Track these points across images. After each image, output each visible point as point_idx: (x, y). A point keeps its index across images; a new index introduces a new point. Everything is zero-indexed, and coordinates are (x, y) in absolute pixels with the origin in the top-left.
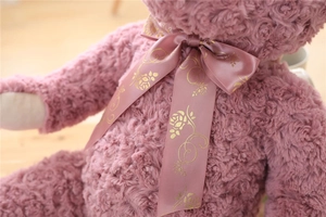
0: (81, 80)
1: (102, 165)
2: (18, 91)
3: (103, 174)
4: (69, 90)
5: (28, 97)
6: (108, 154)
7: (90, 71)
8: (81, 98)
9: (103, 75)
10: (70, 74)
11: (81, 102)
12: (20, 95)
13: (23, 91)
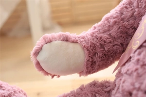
0: (109, 30)
1: (133, 84)
2: (63, 40)
3: (134, 92)
4: (101, 38)
5: (71, 45)
6: (138, 74)
7: (115, 22)
8: (110, 42)
9: (126, 23)
10: (100, 28)
11: (111, 45)
12: (65, 43)
13: (67, 40)
